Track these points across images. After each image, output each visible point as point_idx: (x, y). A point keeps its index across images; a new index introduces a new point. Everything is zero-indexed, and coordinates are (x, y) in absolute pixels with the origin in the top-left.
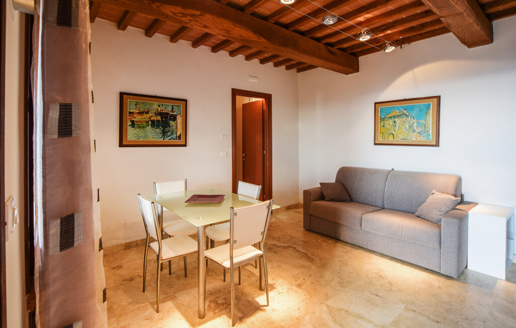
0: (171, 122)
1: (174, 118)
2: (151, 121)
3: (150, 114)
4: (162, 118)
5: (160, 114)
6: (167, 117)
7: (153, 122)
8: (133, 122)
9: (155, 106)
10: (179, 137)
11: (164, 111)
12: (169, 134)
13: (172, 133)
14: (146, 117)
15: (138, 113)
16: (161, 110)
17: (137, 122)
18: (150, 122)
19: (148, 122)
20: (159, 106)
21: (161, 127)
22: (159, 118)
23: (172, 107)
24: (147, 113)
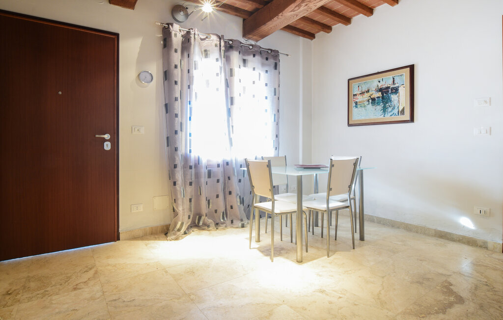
0: (392, 96)
1: (396, 91)
2: (372, 99)
3: (370, 93)
4: (382, 94)
5: (381, 90)
6: (388, 91)
7: (373, 100)
8: (356, 103)
9: (374, 84)
10: (403, 112)
11: (384, 86)
12: (390, 109)
13: (394, 109)
14: (366, 96)
15: (360, 94)
16: (381, 86)
17: (360, 102)
18: (370, 101)
19: (368, 101)
20: (379, 82)
21: (381, 104)
22: (379, 94)
23: (394, 79)
24: (368, 91)
